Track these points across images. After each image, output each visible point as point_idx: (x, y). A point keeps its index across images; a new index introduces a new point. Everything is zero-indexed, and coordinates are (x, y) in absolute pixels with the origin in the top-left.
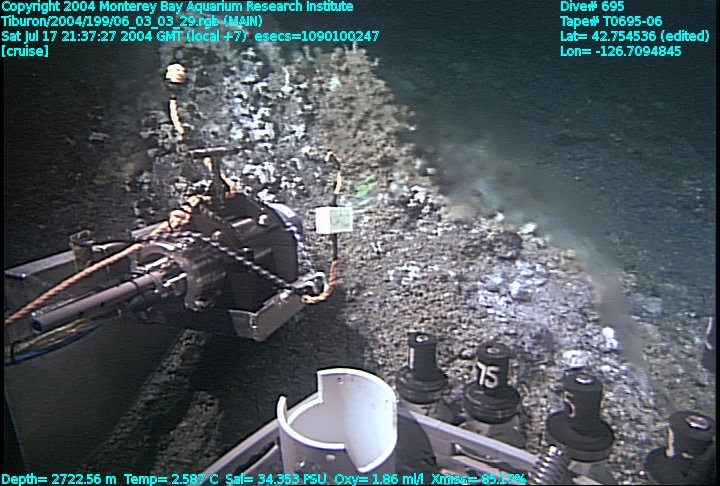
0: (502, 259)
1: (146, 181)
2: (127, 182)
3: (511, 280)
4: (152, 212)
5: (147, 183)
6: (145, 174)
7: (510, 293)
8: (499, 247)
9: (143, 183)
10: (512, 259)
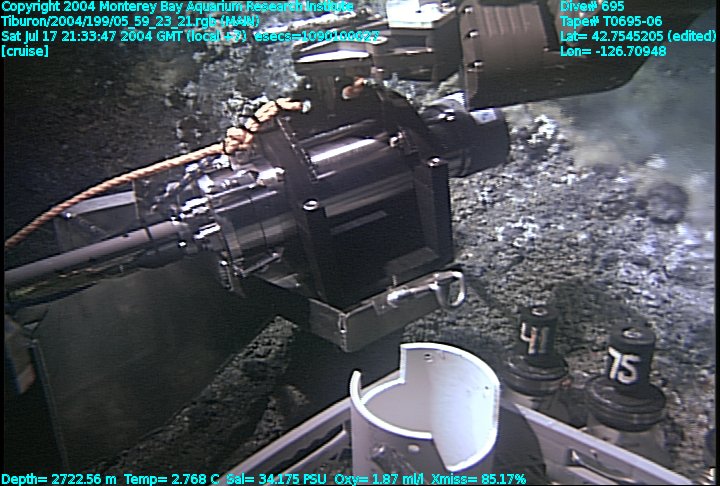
0: (657, 221)
1: (191, 94)
2: (168, 95)
3: (667, 250)
4: (198, 135)
5: (192, 98)
6: (191, 86)
7: (664, 267)
8: (654, 204)
9: (187, 97)
10: (672, 222)
